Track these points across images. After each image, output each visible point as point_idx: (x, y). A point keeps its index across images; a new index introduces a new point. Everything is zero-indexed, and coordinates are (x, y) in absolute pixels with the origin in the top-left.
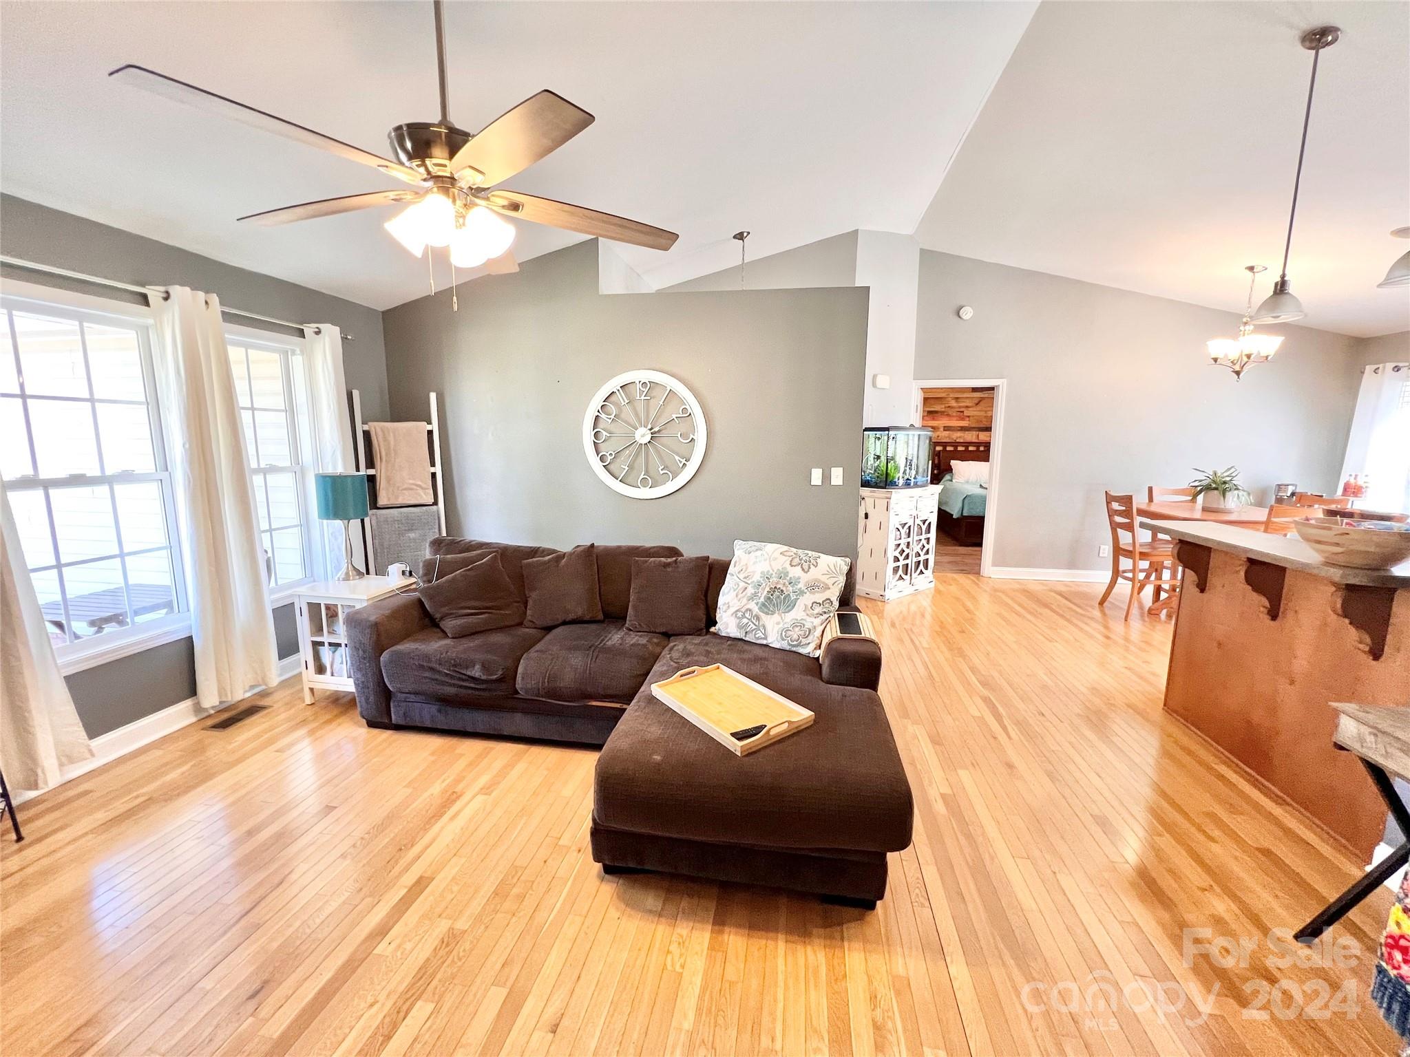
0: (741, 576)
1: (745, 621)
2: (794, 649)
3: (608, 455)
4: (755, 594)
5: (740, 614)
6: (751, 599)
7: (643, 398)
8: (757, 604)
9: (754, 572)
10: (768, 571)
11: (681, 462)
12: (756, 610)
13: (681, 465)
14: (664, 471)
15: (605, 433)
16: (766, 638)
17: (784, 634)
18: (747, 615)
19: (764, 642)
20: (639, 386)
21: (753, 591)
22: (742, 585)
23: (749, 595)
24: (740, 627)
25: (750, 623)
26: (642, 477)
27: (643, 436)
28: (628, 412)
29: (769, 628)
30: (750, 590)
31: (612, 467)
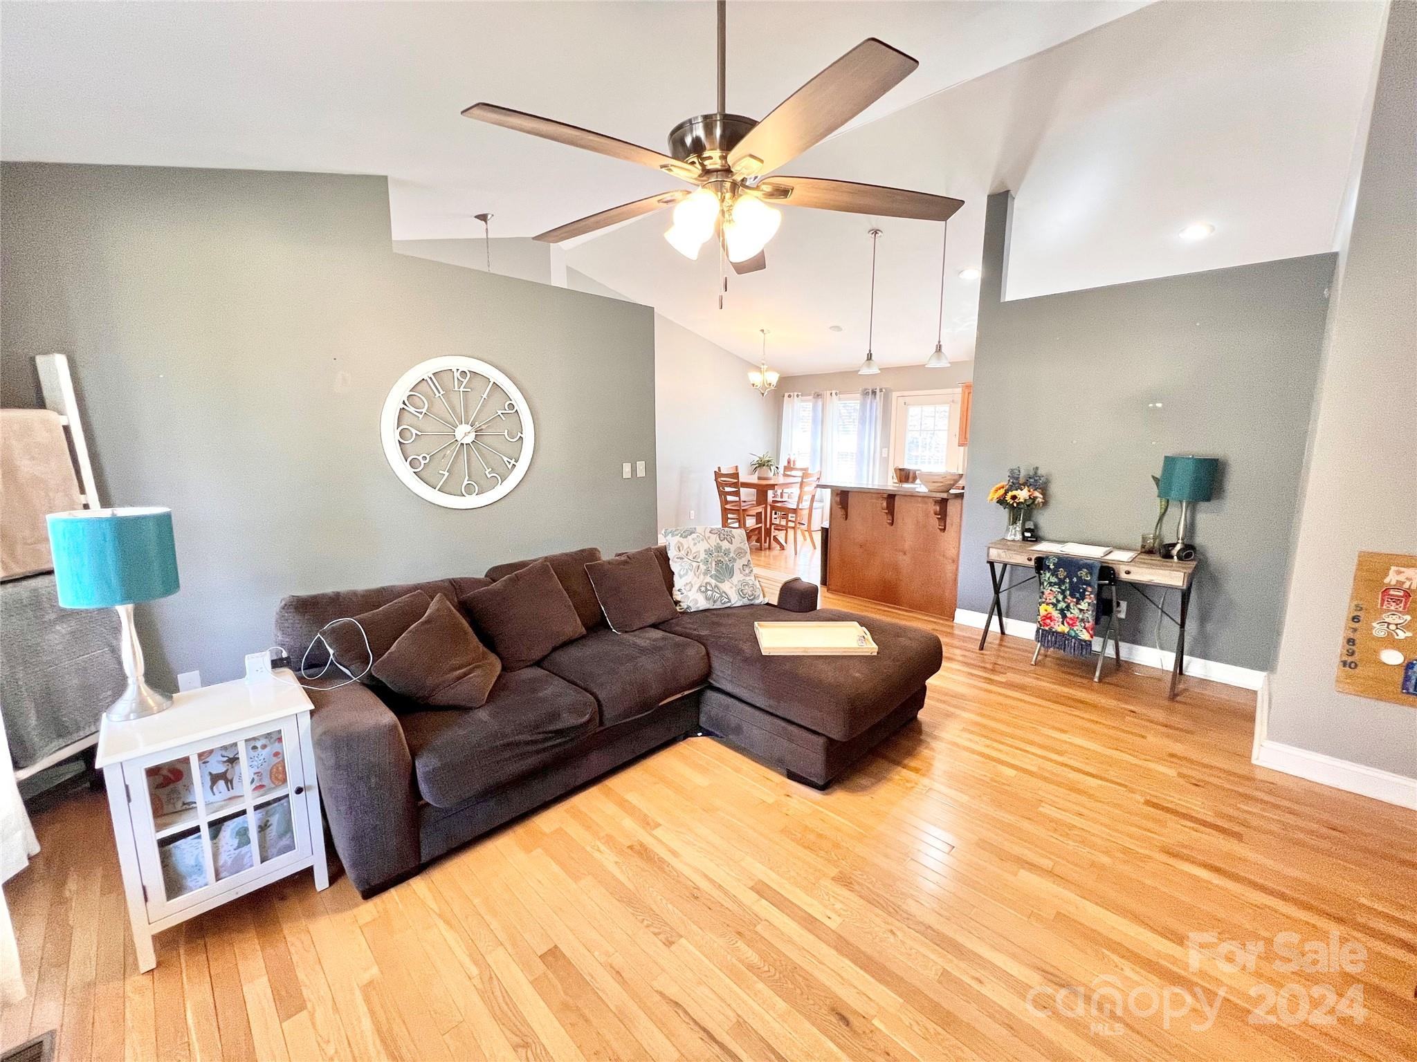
0: (691, 557)
1: (709, 593)
2: (752, 602)
3: (420, 458)
4: (708, 570)
5: (703, 589)
6: (705, 574)
7: (462, 389)
8: (711, 576)
9: (699, 552)
10: (709, 549)
11: (510, 463)
12: (713, 582)
13: (510, 467)
14: (491, 475)
15: (414, 431)
16: (730, 601)
17: (741, 593)
18: (708, 588)
19: (729, 605)
20: (457, 375)
21: (705, 567)
22: (695, 564)
23: (703, 571)
24: (707, 599)
25: (715, 593)
26: (466, 482)
27: (464, 433)
28: (441, 407)
29: (729, 593)
30: (703, 567)
31: (423, 474)
